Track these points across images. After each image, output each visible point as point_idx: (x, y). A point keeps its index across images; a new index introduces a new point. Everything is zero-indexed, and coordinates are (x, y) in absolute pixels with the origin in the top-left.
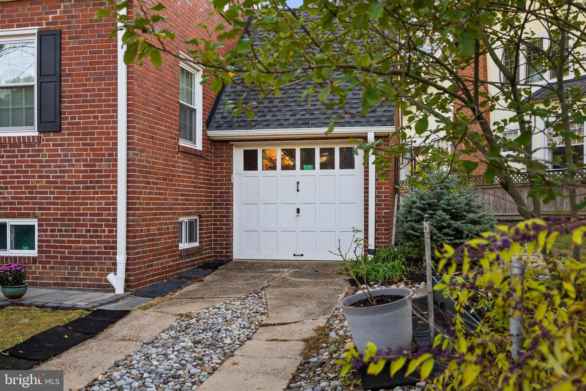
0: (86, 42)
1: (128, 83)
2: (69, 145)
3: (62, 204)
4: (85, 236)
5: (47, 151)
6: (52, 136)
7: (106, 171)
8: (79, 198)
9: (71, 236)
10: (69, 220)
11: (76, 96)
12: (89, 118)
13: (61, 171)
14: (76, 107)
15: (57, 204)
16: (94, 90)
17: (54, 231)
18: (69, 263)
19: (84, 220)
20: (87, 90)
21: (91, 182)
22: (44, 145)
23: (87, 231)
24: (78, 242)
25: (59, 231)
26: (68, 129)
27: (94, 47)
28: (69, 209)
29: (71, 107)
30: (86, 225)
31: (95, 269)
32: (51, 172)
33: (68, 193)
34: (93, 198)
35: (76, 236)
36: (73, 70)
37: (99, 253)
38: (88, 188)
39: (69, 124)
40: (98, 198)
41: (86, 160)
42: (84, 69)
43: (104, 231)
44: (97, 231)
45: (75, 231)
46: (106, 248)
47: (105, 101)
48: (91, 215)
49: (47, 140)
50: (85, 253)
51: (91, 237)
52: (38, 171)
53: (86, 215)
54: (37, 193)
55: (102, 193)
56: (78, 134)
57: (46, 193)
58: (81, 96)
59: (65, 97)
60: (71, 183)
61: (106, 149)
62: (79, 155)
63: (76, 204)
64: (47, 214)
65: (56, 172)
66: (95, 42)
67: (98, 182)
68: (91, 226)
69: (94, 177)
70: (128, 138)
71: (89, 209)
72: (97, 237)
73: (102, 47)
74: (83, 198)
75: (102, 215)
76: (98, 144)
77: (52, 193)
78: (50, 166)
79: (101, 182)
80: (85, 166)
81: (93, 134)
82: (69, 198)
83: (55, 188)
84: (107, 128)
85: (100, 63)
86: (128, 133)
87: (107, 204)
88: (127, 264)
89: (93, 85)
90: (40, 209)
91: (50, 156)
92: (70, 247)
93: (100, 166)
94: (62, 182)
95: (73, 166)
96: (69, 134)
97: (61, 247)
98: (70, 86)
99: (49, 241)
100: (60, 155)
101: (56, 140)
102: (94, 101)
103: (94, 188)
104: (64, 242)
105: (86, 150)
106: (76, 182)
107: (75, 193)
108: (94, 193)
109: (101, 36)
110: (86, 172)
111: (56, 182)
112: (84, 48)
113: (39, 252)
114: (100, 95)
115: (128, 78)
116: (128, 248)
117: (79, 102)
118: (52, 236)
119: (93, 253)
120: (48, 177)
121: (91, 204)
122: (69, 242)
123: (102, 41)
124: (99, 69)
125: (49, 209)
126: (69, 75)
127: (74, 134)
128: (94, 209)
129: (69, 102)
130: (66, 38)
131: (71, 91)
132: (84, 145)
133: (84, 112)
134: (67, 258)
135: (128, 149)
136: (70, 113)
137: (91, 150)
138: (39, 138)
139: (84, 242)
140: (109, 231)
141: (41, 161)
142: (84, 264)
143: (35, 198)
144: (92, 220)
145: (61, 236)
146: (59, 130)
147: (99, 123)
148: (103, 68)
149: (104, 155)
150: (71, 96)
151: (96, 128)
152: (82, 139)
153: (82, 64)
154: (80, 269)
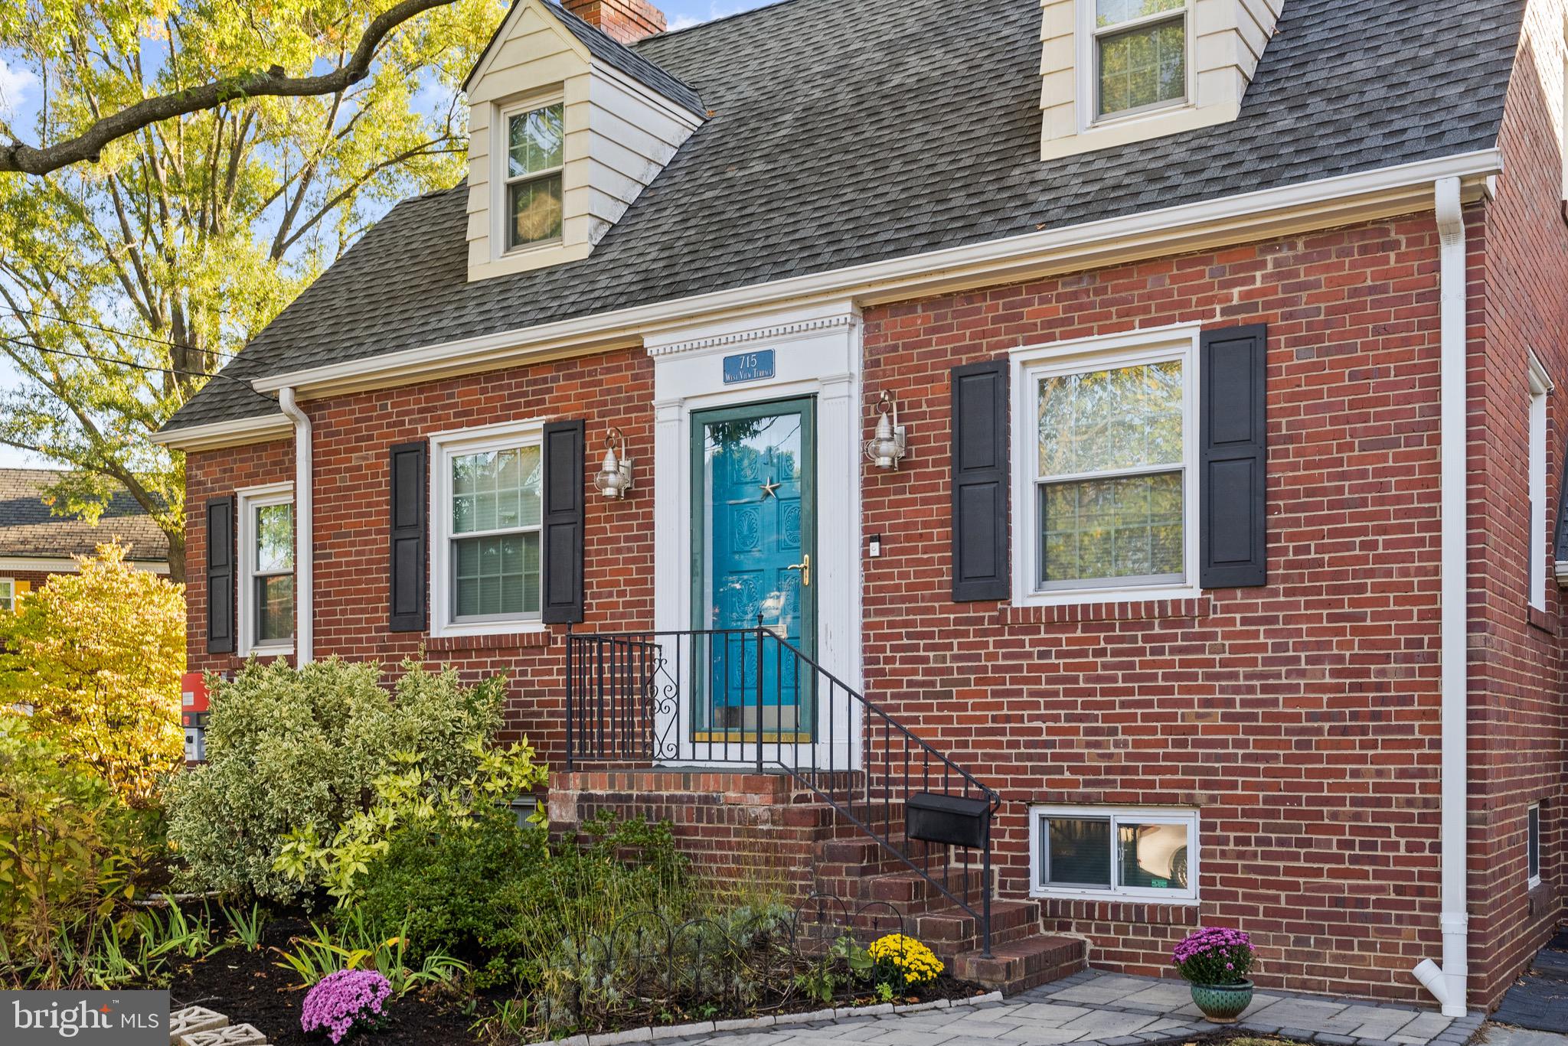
0: (1340, 349)
1: (1469, 451)
2: (1288, 620)
3: (1267, 772)
4: (1339, 859)
5: (1226, 636)
6: (1239, 597)
7: (1400, 686)
8: (1318, 759)
9: (1295, 857)
10: (1289, 814)
11: (1309, 493)
12: (1350, 546)
13: (1265, 689)
14: (1310, 521)
15: (1255, 772)
16: (1363, 474)
17: (1246, 841)
18: (1290, 928)
19: (1334, 816)
20: (1343, 476)
21: (1354, 716)
22: (1216, 623)
23: (1342, 844)
24: (1318, 873)
25: (1260, 841)
26: (1285, 578)
27: (1364, 360)
28: (1289, 787)
29: (1296, 522)
30: (1340, 830)
31: (1371, 947)
32: (1237, 690)
33: (1287, 745)
34: (1362, 759)
35: (1309, 857)
36: (1303, 424)
37: (1378, 903)
38: (1345, 731)
39: (1290, 565)
40: (1376, 760)
41: (1340, 659)
42: (1334, 421)
43: (1395, 846)
44: (1373, 846)
45: (1307, 843)
46: (1399, 890)
47: (1398, 500)
48: (1354, 802)
49: (1227, 609)
50: (1336, 902)
51: (1354, 860)
52: (1200, 689)
53: (1341, 801)
54: (1197, 744)
55: (1386, 744)
56: (1318, 591)
57: (1224, 744)
58: (1324, 491)
59: (1278, 496)
60: (1297, 717)
61: (1400, 630)
62: (1319, 645)
63: (1310, 773)
64: (1225, 799)
65: (1251, 689)
66: (1365, 347)
67: (1376, 716)
68: (1354, 830)
69: (1363, 702)
70: (1470, 598)
71: (1349, 787)
72: (1373, 860)
73: (1389, 358)
74: (1331, 759)
75: (1388, 802)
76: (1376, 616)
77: (1238, 744)
78: (1234, 676)
79: (1386, 716)
80: (1334, 673)
81: (1362, 588)
82: (1288, 759)
83: (1247, 731)
84: (1405, 572)
85: (1384, 401)
86: (1470, 583)
87: (1402, 774)
88: (1471, 938)
89: (1361, 460)
90: (1205, 785)
91: (1234, 649)
92: (1295, 886)
93: (1382, 673)
94: (1267, 717)
95: (1302, 674)
96: (1288, 592)
97: (1267, 884)
98: (1294, 467)
99: (1233, 869)
100: (1263, 647)
101: (1253, 607)
102: (1363, 502)
103: (1364, 731)
104: (1275, 871)
105: (1341, 632)
106: (1310, 717)
107: (1307, 745)
108: (1364, 745)
109: (1386, 330)
110: (1339, 688)
111: (1253, 717)
112: (1333, 365)
113: (1204, 895)
114: (1382, 487)
115: (1469, 436)
116: (1471, 895)
117: (1319, 506)
118: (1241, 855)
119: (1364, 903)
120: (1230, 703)
121: (1355, 774)
122: (1288, 871)
123: (1387, 344)
124: (1378, 416)
125: (1233, 785)
126: (1290, 439)
127: (1305, 591)
128: (1363, 787)
129: (1289, 509)
130: (1280, 345)
131: (1295, 480)
132: (1332, 618)
133: (1333, 533)
134: (1284, 913)
135: (1470, 627)
136: (1291, 537)
137: (1355, 631)
138: (1204, 604)
139: (1332, 873)
140: (1410, 847)
141: (1210, 663)
142: (1333, 930)
143: (1193, 757)
144: (1357, 817)
145: (1266, 856)
146: (1259, 582)
147: (1378, 559)
148: (1393, 415)
149: (1395, 644)
150: (1295, 494)
151: (1370, 574)
152: (1328, 604)
153: (1329, 407)
154: (1326, 943)
